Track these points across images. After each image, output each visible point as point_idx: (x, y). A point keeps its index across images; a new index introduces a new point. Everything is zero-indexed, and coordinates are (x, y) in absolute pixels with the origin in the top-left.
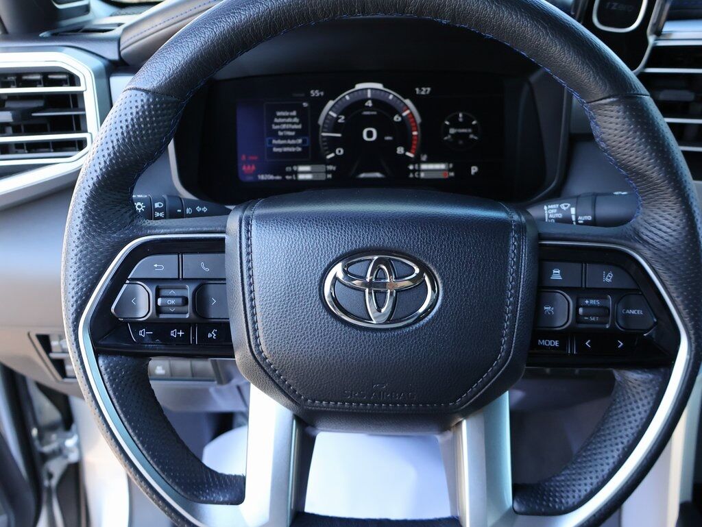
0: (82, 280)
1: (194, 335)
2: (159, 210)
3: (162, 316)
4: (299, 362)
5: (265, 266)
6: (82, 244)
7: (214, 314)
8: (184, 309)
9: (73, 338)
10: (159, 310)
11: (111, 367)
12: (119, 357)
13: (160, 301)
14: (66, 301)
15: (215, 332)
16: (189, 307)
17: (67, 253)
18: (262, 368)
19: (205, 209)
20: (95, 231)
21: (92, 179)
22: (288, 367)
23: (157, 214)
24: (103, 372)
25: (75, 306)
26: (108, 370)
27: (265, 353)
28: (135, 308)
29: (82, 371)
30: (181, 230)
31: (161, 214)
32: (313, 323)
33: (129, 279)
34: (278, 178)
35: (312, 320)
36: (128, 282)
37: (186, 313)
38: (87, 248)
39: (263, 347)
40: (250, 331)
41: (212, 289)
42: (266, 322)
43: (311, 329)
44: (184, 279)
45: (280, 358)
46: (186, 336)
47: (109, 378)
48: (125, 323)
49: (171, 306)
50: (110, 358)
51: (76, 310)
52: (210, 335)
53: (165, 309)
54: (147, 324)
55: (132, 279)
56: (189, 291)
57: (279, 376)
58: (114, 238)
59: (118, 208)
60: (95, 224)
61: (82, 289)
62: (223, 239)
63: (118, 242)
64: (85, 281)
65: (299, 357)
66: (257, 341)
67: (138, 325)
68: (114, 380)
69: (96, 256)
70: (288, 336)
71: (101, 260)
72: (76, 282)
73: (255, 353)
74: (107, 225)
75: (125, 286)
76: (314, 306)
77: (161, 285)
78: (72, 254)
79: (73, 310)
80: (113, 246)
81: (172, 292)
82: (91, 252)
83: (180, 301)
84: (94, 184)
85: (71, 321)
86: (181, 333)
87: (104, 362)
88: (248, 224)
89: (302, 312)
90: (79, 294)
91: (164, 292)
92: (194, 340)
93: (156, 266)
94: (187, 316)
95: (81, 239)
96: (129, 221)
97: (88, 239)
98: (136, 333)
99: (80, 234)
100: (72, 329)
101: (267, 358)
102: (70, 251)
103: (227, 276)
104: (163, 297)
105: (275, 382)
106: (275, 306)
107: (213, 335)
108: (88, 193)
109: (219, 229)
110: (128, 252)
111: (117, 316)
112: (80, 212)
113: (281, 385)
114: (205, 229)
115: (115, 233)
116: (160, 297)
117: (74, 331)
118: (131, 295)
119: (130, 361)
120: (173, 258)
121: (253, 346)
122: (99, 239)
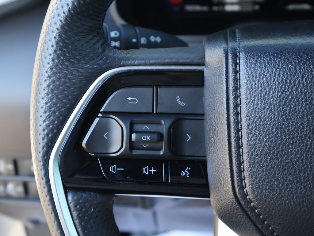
0: (54, 112)
1: (166, 173)
2: (115, 39)
3: (135, 152)
4: (289, 208)
5: (256, 103)
6: (55, 74)
7: (188, 152)
8: (158, 145)
9: (42, 173)
10: (132, 145)
11: (80, 204)
12: (88, 193)
13: (134, 136)
14: (36, 134)
15: (188, 170)
16: (164, 144)
17: (39, 84)
18: (245, 212)
19: (158, 39)
20: (68, 61)
21: (68, 5)
22: (275, 212)
23: (114, 44)
24: (72, 209)
25: (46, 140)
26: (78, 207)
27: (250, 197)
28: (107, 143)
29: (51, 207)
30: (156, 61)
31: (117, 44)
32: (307, 167)
33: (101, 113)
34: (205, 9)
35: (306, 163)
36: (100, 115)
37: (160, 149)
38: (60, 78)
39: (248, 189)
40: (235, 172)
41: (188, 125)
42: (253, 163)
43: (305, 172)
44: (159, 114)
45: (267, 202)
46: (158, 174)
47: (78, 215)
48: (95, 159)
49: (147, 142)
50: (79, 194)
51: (47, 144)
52: (183, 174)
53: (138, 145)
54: (118, 160)
55: (104, 113)
56: (164, 126)
57: (263, 221)
58: (87, 68)
59: (90, 37)
60: (69, 53)
61: (54, 121)
62: (202, 72)
63: (91, 73)
64: (57, 114)
65: (289, 202)
66: (242, 183)
67: (109, 160)
68: (84, 217)
69: (69, 87)
70: (278, 179)
71: (73, 92)
72: (48, 114)
73: (239, 196)
74: (80, 54)
75: (97, 120)
76: (310, 148)
77: (135, 119)
78: (45, 85)
79: (42, 143)
80: (86, 77)
81: (146, 127)
82: (64, 83)
83: (155, 136)
84: (69, 11)
85: (41, 155)
86: (153, 170)
87: (73, 198)
88: (235, 56)
89: (296, 154)
90: (51, 127)
91: (138, 127)
92: (167, 178)
93: (129, 99)
94: (162, 153)
95: (54, 69)
96: (100, 50)
97: (61, 69)
98: (107, 170)
99: (53, 64)
100: (42, 163)
101: (251, 202)
102: (43, 82)
103: (206, 112)
104: (137, 132)
105: (257, 228)
106: (265, 146)
107: (186, 173)
108: (63, 20)
109: (196, 61)
110: (101, 84)
111: (87, 151)
112: (54, 40)
113: (263, 231)
114: (181, 61)
115: (88, 63)
116: (134, 133)
117: (44, 165)
118: (103, 129)
119: (98, 198)
120: (148, 91)
121: (237, 189)
122: (72, 69)
